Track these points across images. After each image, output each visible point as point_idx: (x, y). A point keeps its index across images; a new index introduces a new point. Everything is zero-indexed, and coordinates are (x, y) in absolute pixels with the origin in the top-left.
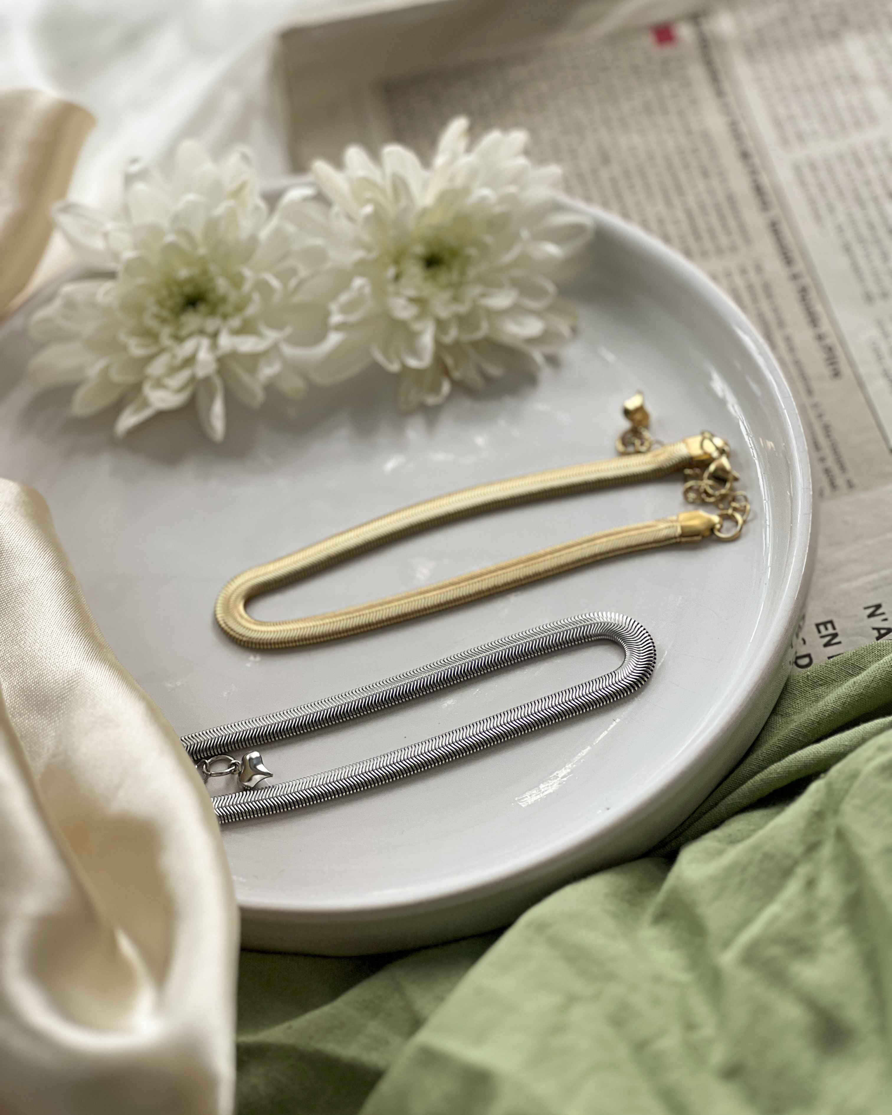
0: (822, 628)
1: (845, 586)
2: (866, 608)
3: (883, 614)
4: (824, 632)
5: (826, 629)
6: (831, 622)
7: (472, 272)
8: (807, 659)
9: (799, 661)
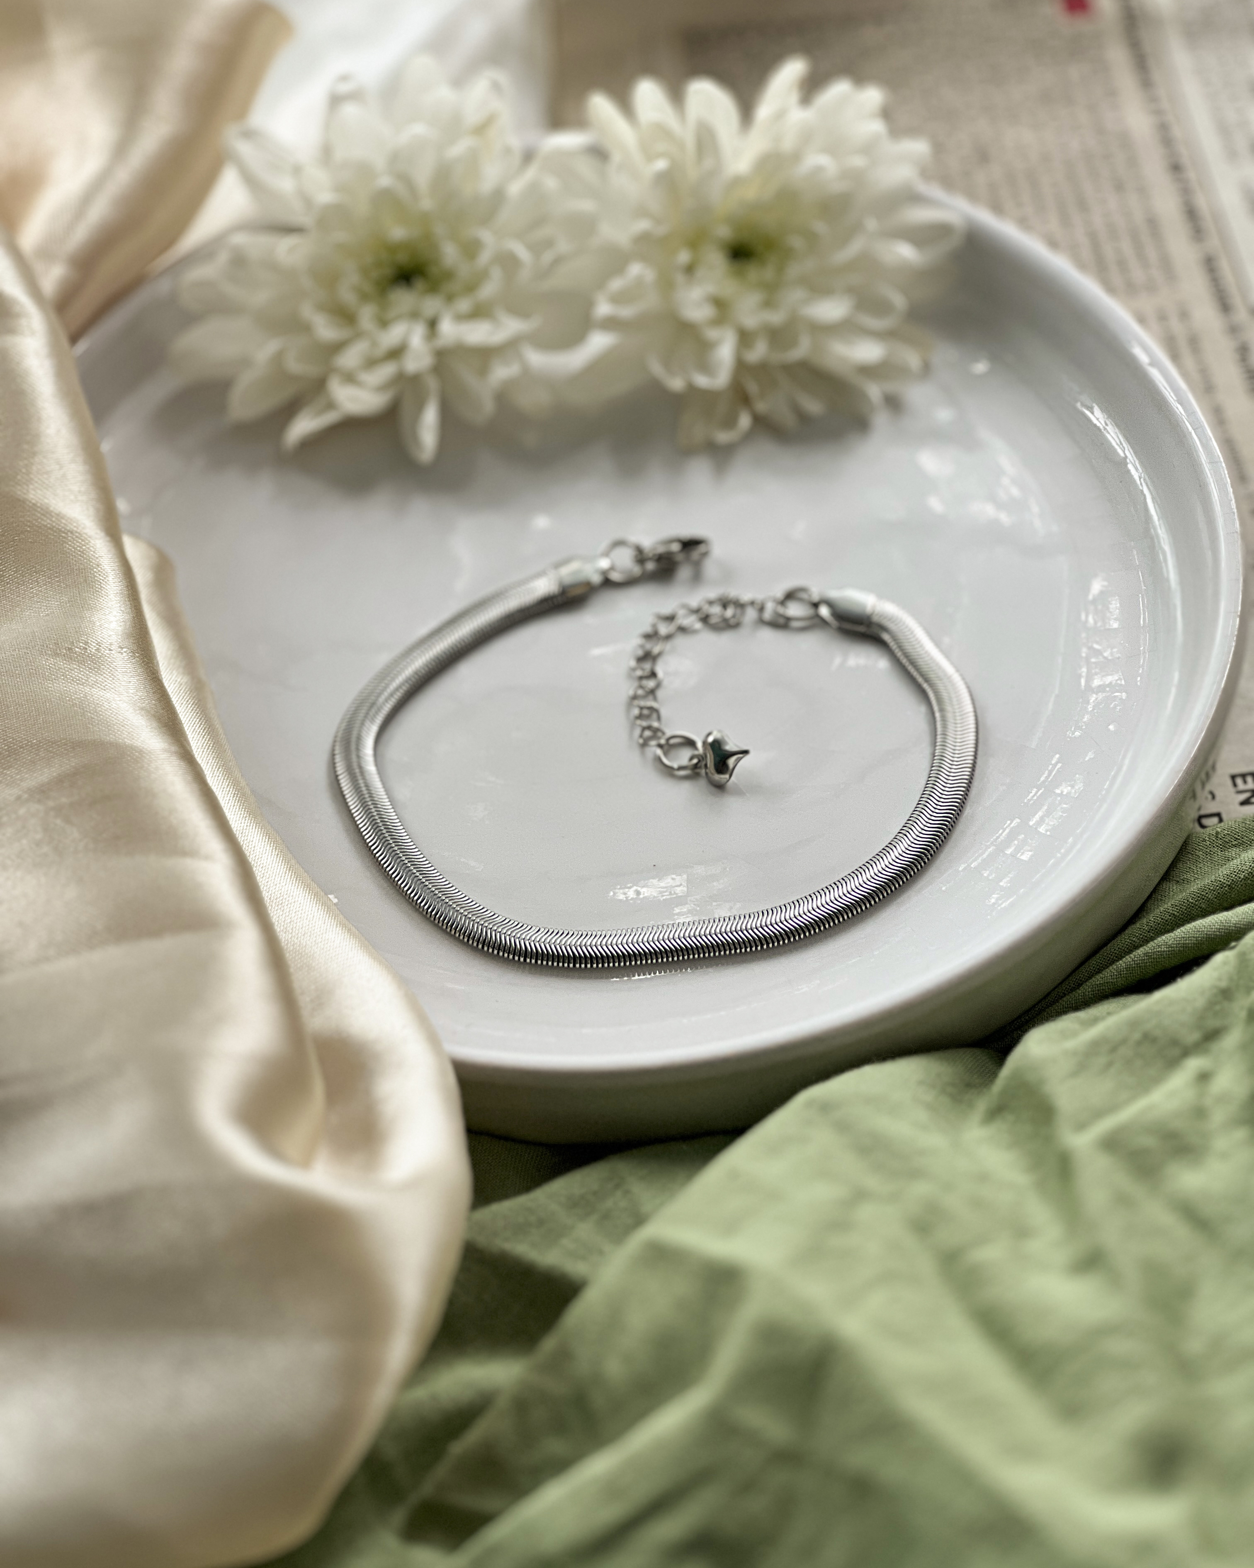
0: (1239, 781)
4: (1241, 787)
5: (1245, 782)
6: (1252, 774)
7: (794, 270)
8: (1215, 820)
9: (1205, 822)
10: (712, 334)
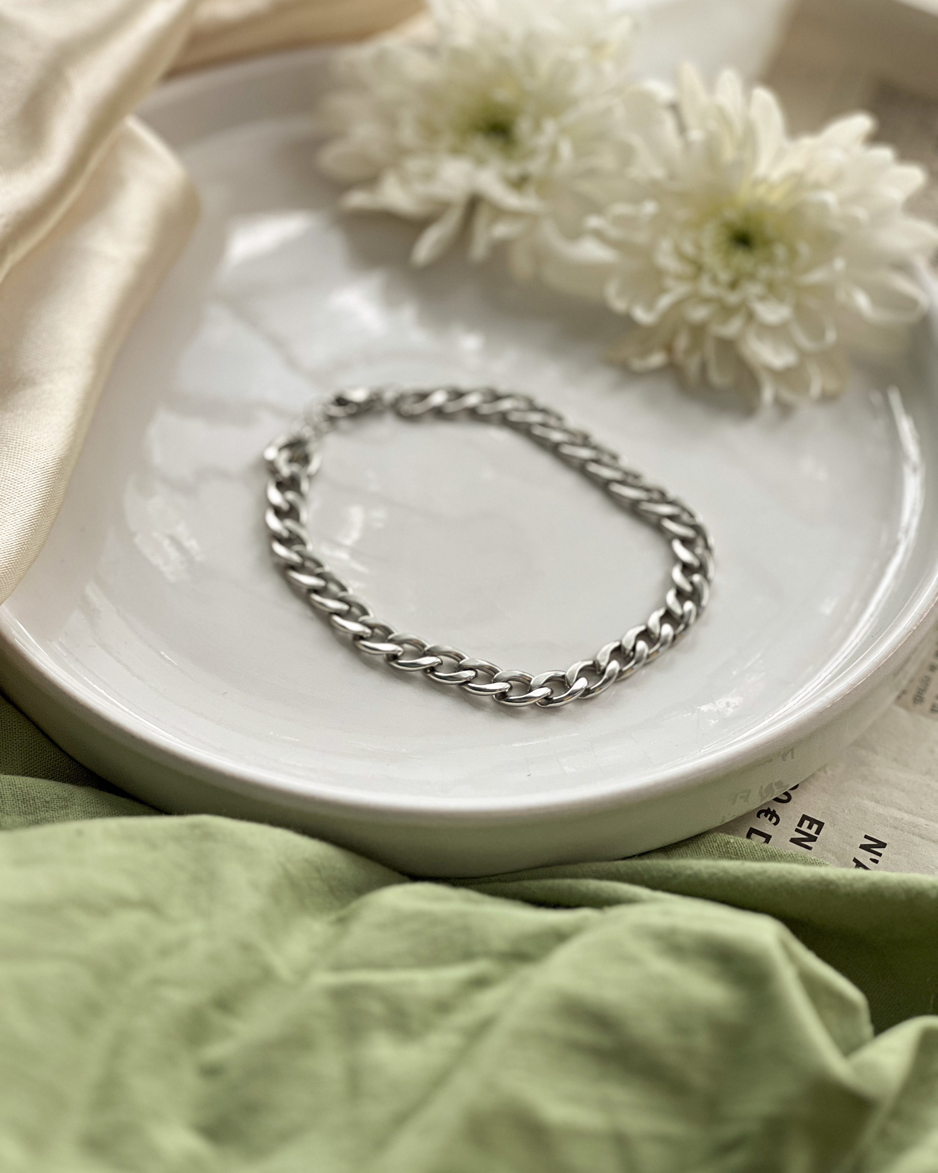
0: (806, 823)
1: (869, 804)
2: (866, 837)
3: (880, 855)
4: (804, 828)
5: (810, 827)
6: (821, 825)
7: (765, 271)
8: (764, 839)
9: (753, 835)
10: (670, 283)
